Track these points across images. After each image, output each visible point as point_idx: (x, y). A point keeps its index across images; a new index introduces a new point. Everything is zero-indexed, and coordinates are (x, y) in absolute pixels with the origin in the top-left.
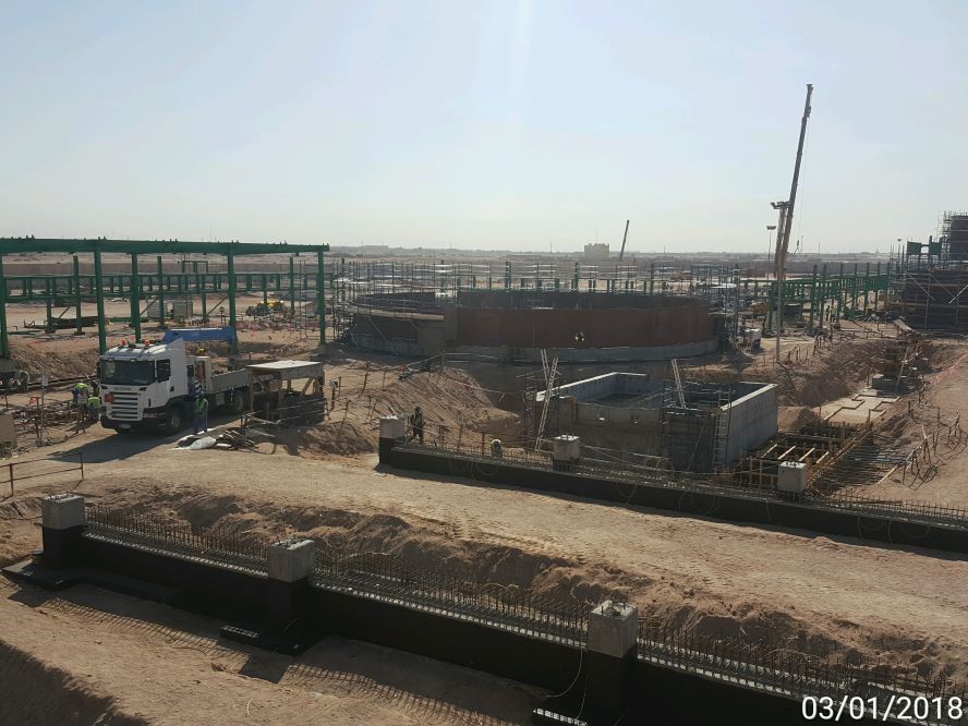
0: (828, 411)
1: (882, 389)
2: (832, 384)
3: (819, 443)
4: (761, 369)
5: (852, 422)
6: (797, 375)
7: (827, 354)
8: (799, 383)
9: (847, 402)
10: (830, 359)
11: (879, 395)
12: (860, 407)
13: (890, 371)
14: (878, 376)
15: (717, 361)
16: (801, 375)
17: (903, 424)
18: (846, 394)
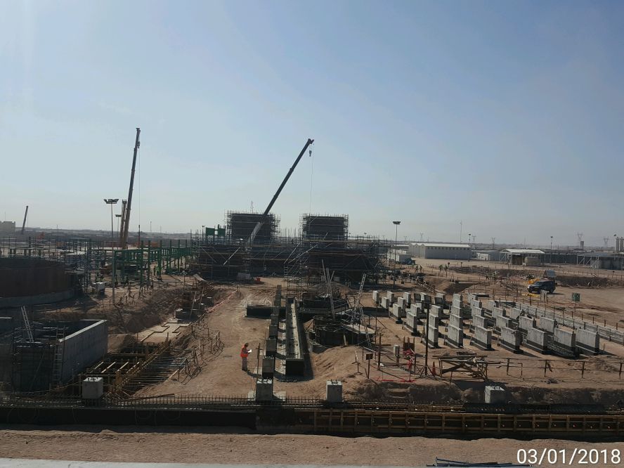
1: (181, 318)
4: (100, 309)
5: (156, 342)
6: (125, 312)
7: (148, 297)
9: (159, 328)
10: (150, 301)
11: (179, 322)
12: (166, 331)
13: (186, 307)
14: (179, 310)
16: (128, 312)
17: (188, 341)
18: (159, 323)
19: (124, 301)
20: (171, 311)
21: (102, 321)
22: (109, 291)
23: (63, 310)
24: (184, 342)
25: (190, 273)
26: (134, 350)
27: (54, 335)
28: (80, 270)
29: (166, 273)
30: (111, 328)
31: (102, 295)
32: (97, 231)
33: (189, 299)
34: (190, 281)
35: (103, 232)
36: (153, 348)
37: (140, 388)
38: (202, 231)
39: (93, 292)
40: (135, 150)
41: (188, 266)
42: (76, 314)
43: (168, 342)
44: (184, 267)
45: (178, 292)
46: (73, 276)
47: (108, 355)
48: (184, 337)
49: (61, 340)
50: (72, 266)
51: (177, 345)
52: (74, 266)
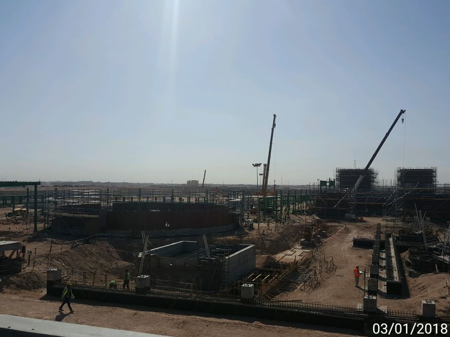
0: (279, 257)
1: (304, 246)
2: (282, 245)
3: (272, 272)
4: (251, 237)
5: (288, 262)
6: (267, 240)
7: (281, 230)
8: (267, 244)
9: (289, 252)
10: (282, 232)
11: (303, 248)
12: (294, 254)
13: (308, 237)
14: (303, 240)
15: (232, 235)
16: (268, 240)
17: (310, 262)
18: (289, 248)
19: (265, 233)
20: (297, 240)
21: (252, 246)
22: (255, 225)
23: (228, 237)
24: (307, 263)
25: (309, 213)
26: (273, 267)
27: (223, 254)
28: (238, 211)
29: (293, 213)
30: (257, 251)
31: (251, 228)
32: (247, 185)
33: (309, 232)
34: (309, 219)
35: (251, 186)
36: (286, 266)
37: (278, 294)
38: (317, 183)
39: (246, 226)
40: (273, 129)
41: (308, 208)
42: (236, 240)
43: (296, 263)
44: (305, 209)
45: (301, 227)
46: (234, 215)
47: (256, 269)
48: (307, 259)
49: (227, 258)
50: (232, 209)
51: (302, 265)
52: (234, 209)
